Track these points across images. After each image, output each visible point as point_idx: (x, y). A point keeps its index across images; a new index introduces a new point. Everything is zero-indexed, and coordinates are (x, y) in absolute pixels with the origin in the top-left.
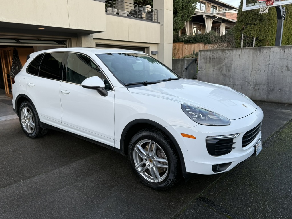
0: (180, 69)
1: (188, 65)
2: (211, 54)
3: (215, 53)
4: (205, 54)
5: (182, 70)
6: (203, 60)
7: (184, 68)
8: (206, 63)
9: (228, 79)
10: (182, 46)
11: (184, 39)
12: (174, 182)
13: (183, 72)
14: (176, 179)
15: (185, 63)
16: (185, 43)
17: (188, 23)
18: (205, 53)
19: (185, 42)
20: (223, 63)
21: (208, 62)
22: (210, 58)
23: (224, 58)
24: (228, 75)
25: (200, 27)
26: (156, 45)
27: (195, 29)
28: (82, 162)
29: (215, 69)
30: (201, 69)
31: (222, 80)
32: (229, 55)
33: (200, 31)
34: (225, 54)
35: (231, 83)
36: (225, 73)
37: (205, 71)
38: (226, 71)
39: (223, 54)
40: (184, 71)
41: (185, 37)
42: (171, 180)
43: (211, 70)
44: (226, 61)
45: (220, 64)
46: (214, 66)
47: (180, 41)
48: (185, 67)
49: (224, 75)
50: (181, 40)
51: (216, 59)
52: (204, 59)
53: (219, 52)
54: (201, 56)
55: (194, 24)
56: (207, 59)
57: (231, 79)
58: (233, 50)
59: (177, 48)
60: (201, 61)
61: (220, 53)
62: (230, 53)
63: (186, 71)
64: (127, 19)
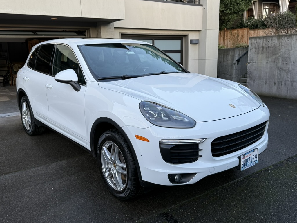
0: (230, 61)
1: (241, 56)
2: (265, 42)
3: (269, 40)
4: (257, 42)
5: (232, 62)
6: (254, 50)
7: (235, 59)
8: (258, 53)
9: (286, 74)
10: (247, 33)
11: (249, 24)
12: (132, 191)
13: (233, 65)
14: (134, 188)
15: (237, 53)
16: (251, 29)
17: (257, 4)
18: (256, 40)
19: (251, 27)
20: (279, 53)
21: (261, 52)
22: (263, 47)
23: (280, 47)
24: (285, 69)
25: (274, 7)
26: (197, 33)
27: (267, 10)
28: (63, 163)
29: (269, 62)
30: (251, 62)
31: (278, 75)
32: (287, 43)
33: (274, 12)
34: (282, 42)
35: (289, 80)
36: (281, 66)
37: (256, 63)
38: (283, 63)
39: (279, 42)
40: (235, 64)
41: (251, 22)
42: (129, 189)
43: (264, 62)
44: (283, 50)
45: (275, 54)
46: (267, 57)
47: (244, 26)
48: (237, 59)
49: (281, 68)
50: (246, 25)
51: (270, 49)
52: (256, 48)
53: (274, 39)
54: (251, 44)
55: (266, 5)
56: (259, 48)
57: (289, 74)
58: (293, 36)
59: (240, 35)
60: (252, 51)
61: (276, 40)
62: (289, 40)
63: (238, 64)
64: (159, 3)
